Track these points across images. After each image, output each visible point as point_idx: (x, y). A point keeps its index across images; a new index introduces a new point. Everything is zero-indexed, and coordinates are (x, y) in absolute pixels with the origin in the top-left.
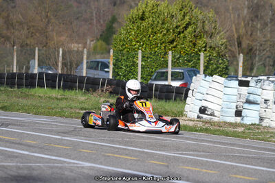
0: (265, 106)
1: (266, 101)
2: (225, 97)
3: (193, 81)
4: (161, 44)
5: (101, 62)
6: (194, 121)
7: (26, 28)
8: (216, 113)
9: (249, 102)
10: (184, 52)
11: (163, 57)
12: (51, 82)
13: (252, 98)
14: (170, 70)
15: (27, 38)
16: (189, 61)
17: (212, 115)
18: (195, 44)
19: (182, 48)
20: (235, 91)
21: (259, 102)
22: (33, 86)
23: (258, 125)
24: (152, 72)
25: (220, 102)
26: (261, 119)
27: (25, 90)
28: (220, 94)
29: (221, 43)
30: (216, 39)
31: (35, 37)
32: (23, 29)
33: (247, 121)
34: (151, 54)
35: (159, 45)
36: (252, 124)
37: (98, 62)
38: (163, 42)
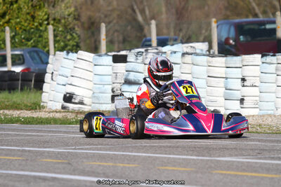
2: (97, 79)
3: (50, 61)
6: (60, 112)
8: (86, 101)
9: (128, 82)
10: (21, 28)
13: (132, 77)
14: (9, 53)
16: (28, 40)
17: (81, 103)
18: (33, 17)
19: (17, 23)
20: (108, 70)
25: (90, 85)
28: (90, 76)
29: (67, 13)
30: (61, 9)
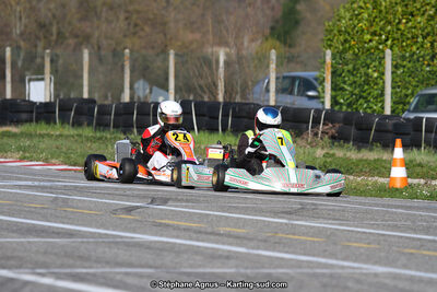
4: (424, 38)
5: (299, 78)
7: (122, 17)
11: (429, 65)
12: (206, 118)
24: (407, 96)
31: (142, 34)
32: (118, 19)
35: (420, 40)
37: (293, 79)
38: (428, 34)
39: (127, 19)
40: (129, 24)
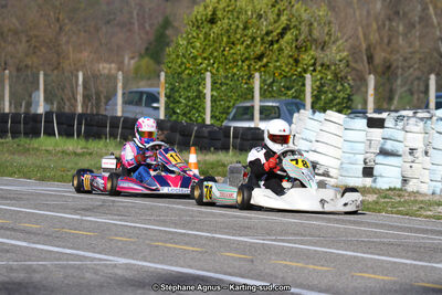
0: (410, 158)
1: (412, 151)
2: (347, 146)
3: (294, 120)
4: (243, 62)
5: (146, 92)
7: (24, 39)
8: (332, 172)
9: (384, 152)
10: (280, 74)
11: (246, 83)
12: (65, 126)
13: (389, 146)
14: (257, 103)
15: (27, 56)
16: (288, 89)
17: (326, 174)
18: (297, 61)
19: (276, 68)
20: (361, 136)
21: (400, 153)
22: (36, 134)
23: (400, 190)
24: (229, 107)
25: (338, 153)
26: (405, 181)
27: (23, 140)
28: (338, 142)
29: (338, 58)
30: (331, 53)
31: (39, 53)
32: (21, 42)
33: (382, 184)
34: (226, 77)
35: (240, 63)
36: (390, 189)
37: (142, 93)
38: (246, 59)
39: (28, 41)
40: (30, 46)
